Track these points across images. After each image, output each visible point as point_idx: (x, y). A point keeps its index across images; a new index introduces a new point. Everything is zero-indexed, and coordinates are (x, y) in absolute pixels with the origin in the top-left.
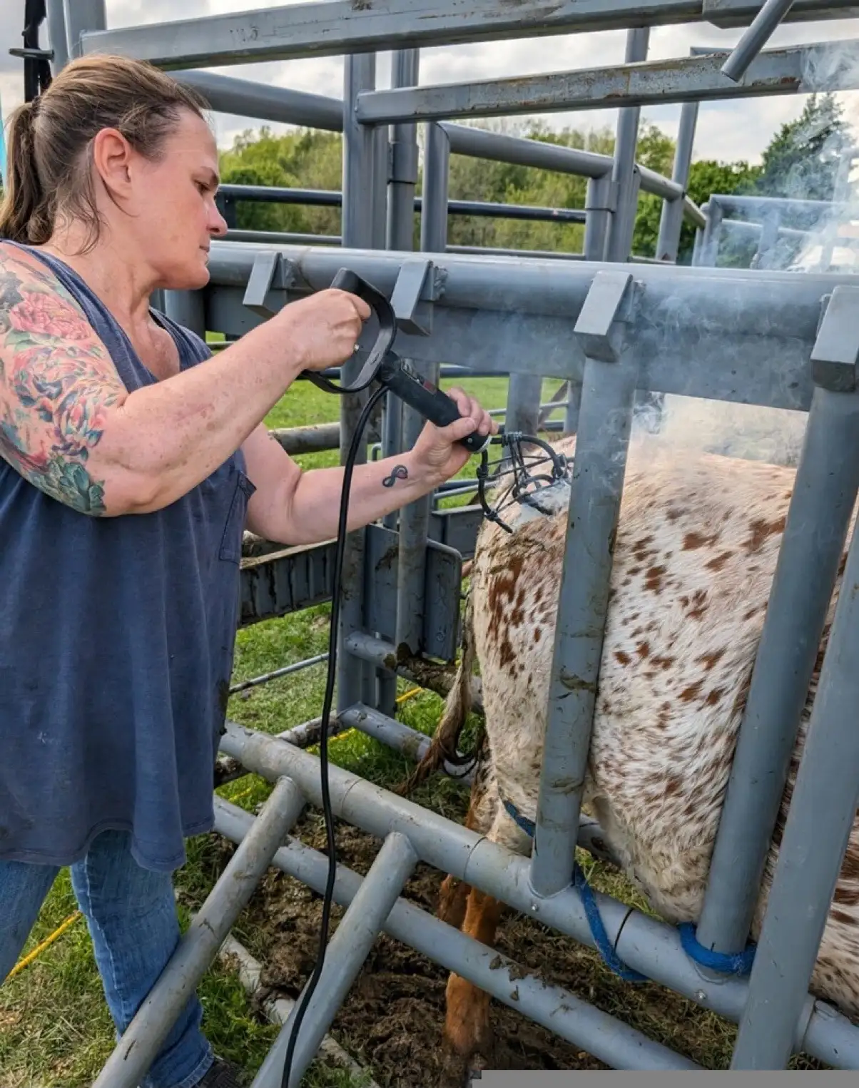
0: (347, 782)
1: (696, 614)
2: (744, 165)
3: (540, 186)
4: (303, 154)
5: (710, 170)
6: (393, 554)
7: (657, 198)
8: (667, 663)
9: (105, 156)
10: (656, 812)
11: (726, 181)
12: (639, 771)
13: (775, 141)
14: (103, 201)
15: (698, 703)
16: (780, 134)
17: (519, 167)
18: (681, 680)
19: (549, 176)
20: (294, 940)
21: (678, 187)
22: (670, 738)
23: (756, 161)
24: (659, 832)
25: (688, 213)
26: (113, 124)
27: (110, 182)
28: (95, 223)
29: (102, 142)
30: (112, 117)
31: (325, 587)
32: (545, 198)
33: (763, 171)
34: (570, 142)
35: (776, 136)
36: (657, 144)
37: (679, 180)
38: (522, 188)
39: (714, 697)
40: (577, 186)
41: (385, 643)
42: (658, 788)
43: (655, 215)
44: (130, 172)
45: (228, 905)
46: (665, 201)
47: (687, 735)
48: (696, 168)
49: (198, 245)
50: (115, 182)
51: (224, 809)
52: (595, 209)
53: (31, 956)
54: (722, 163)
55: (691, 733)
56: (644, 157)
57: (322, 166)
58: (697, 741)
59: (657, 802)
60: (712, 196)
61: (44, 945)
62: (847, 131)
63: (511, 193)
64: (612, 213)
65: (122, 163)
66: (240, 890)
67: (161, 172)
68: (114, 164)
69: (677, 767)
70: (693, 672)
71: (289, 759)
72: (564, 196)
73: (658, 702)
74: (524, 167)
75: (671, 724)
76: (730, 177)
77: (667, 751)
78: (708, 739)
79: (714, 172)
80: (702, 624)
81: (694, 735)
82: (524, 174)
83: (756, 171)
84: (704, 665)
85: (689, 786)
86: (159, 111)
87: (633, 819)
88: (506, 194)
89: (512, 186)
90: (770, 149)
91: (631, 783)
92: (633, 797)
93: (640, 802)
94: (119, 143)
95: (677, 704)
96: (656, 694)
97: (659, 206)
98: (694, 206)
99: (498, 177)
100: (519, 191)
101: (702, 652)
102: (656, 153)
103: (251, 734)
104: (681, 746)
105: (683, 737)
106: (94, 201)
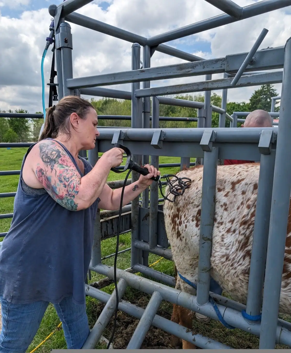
0: (140, 278)
1: (226, 209)
2: (244, 103)
3: (180, 112)
4: (105, 106)
5: (233, 105)
6: (148, 215)
7: (218, 114)
8: (222, 223)
9: (73, 118)
10: (224, 267)
11: (239, 108)
12: (219, 255)
13: (253, 95)
14: (71, 129)
15: (231, 233)
16: (254, 94)
17: (173, 106)
18: (226, 228)
19: (182, 109)
20: (123, 336)
21: (223, 110)
22: (225, 244)
23: (248, 102)
24: (226, 272)
25: (227, 118)
26: (75, 112)
27: (73, 124)
28: (69, 134)
29: (72, 116)
30: (75, 110)
31: (127, 227)
32: (182, 115)
33: (250, 105)
34: (188, 99)
35: (253, 94)
36: (216, 98)
37: (223, 108)
38: (174, 113)
39: (234, 231)
40: (191, 111)
41: (145, 243)
42: (224, 259)
43: (217, 119)
44: (78, 122)
45: (106, 317)
46: (220, 114)
47: (229, 242)
48: (229, 104)
49: (93, 139)
50: (75, 125)
51: (101, 293)
52: (200, 117)
53: (41, 344)
54: (237, 103)
55: (230, 241)
56: (212, 102)
57: (110, 109)
58: (232, 243)
59: (224, 264)
60: (234, 112)
61: (44, 341)
62: (275, 92)
63: (171, 115)
64: (205, 118)
65: (76, 120)
66: (109, 313)
67: (86, 122)
68: (75, 120)
69: (228, 252)
70: (228, 225)
71: (122, 273)
72: (188, 115)
73: (221, 234)
74: (174, 106)
75: (225, 240)
76: (240, 107)
77: (225, 248)
78: (234, 243)
79: (235, 105)
80: (228, 212)
81: (231, 242)
82: (175, 108)
83: (248, 105)
84: (231, 223)
85: (231, 257)
86: (85, 108)
87: (219, 270)
88: (169, 115)
89: (171, 112)
90: (252, 98)
91: (217, 259)
92: (218, 263)
93: (220, 265)
94: (76, 116)
95: (225, 234)
96: (220, 232)
97: (218, 116)
98: (229, 115)
99: (166, 110)
100: (173, 114)
101: (230, 220)
102: (216, 101)
103: (110, 268)
104: (228, 245)
105: (228, 243)
106: (69, 129)
